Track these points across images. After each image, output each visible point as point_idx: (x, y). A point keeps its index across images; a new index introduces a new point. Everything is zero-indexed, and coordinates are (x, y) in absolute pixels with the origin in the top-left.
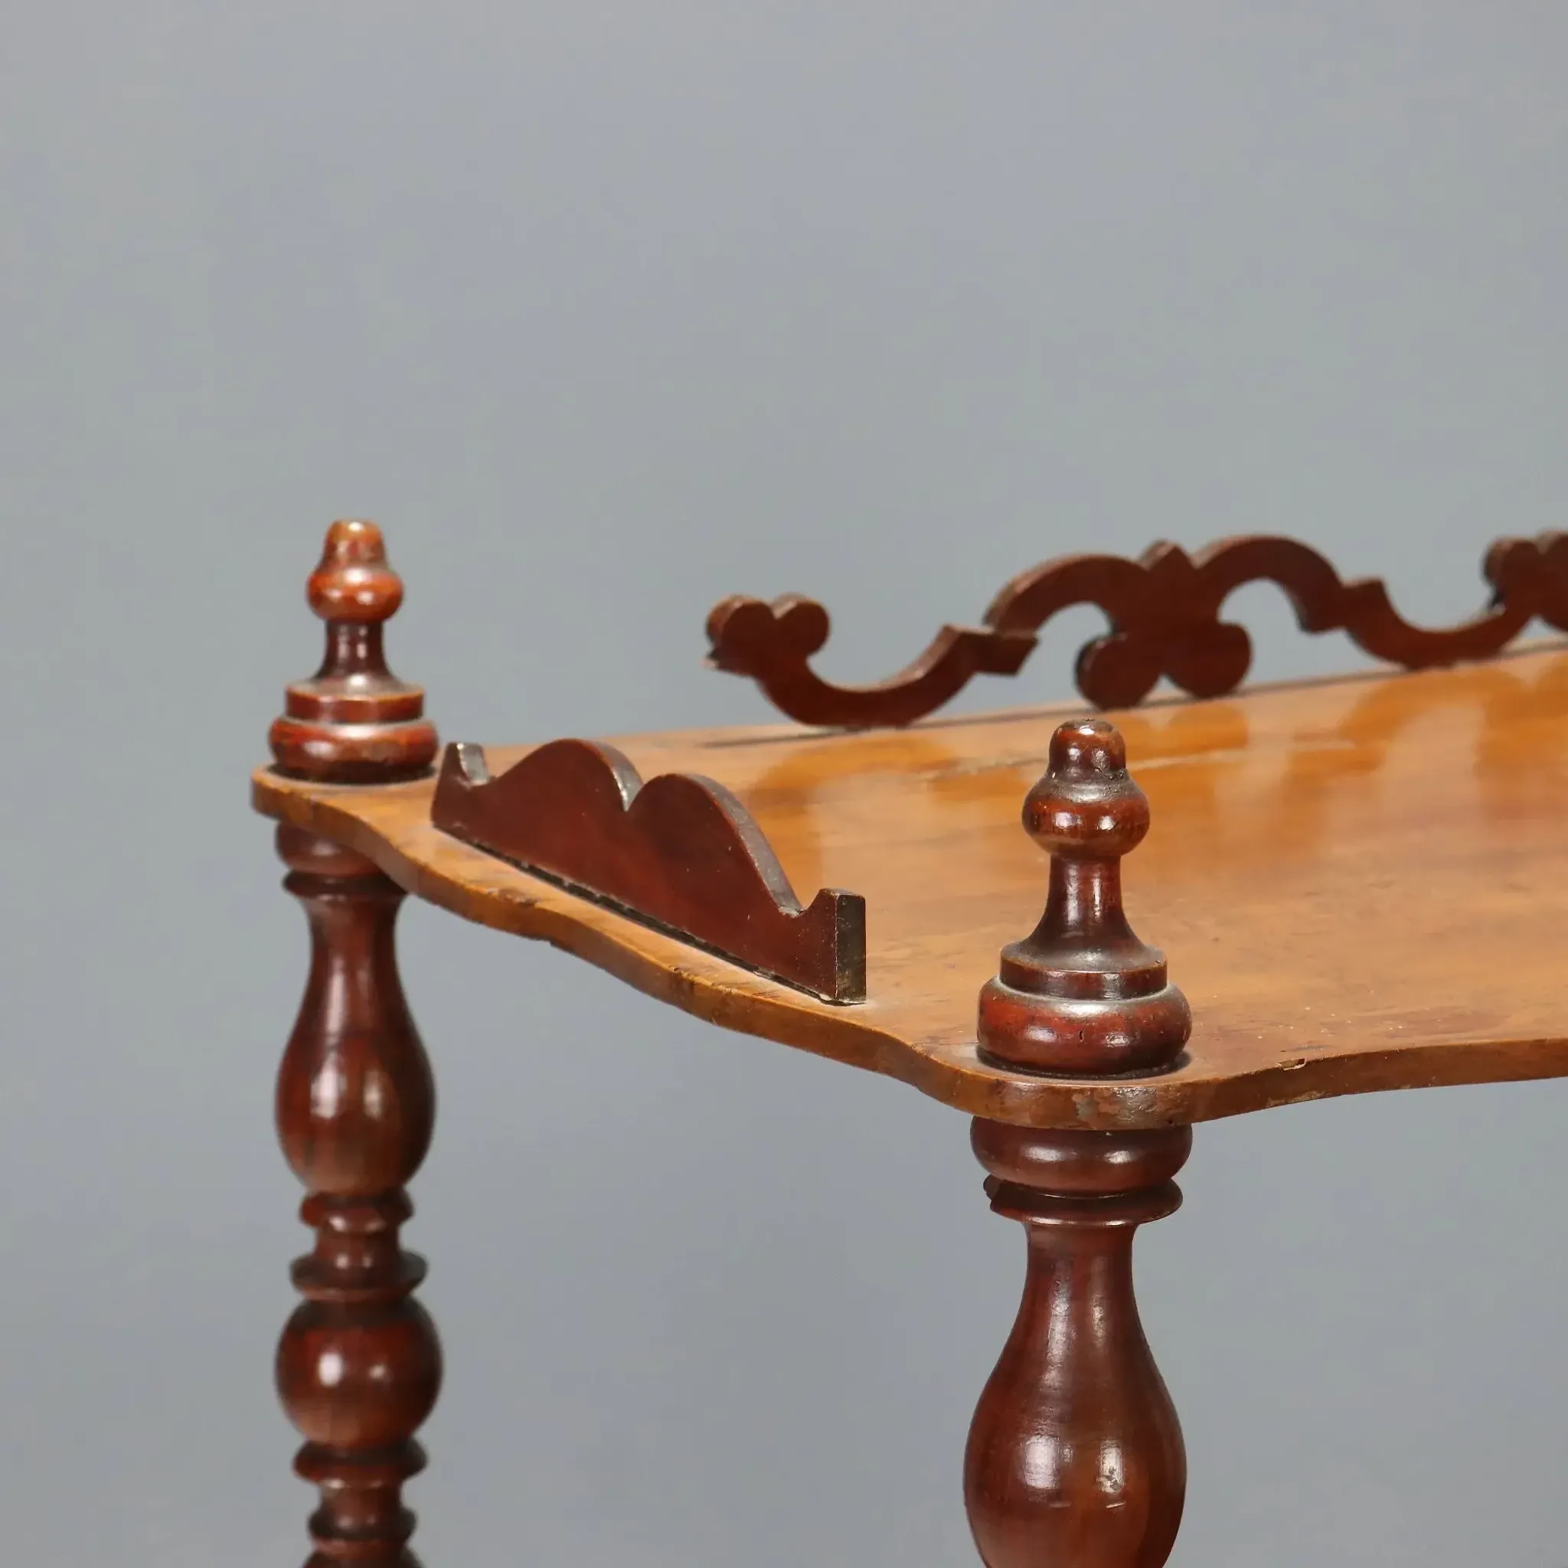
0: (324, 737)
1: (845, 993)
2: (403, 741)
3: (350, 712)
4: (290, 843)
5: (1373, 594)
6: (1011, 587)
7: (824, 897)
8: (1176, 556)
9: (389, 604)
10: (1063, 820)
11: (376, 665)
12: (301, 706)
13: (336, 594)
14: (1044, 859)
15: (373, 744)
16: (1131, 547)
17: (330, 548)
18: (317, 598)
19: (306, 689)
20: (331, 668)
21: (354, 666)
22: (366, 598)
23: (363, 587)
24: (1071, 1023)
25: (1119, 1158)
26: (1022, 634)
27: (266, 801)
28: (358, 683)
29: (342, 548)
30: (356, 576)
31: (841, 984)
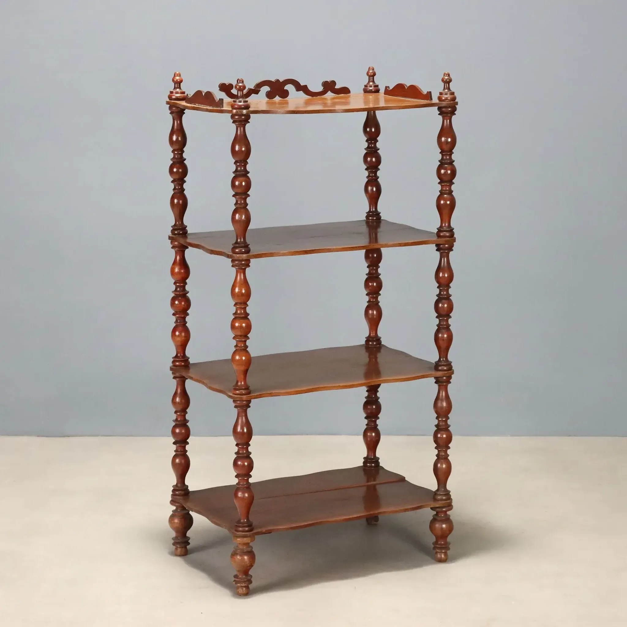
0: (174, 96)
1: (221, 107)
2: (183, 96)
3: (177, 93)
4: (170, 108)
5: (306, 87)
6: (257, 83)
7: (220, 99)
8: (278, 81)
9: (181, 81)
10: (238, 87)
11: (180, 88)
12: (171, 92)
13: (175, 80)
14: (237, 91)
15: (180, 96)
16: (273, 80)
17: (175, 75)
18: (173, 80)
19: (172, 91)
20: (175, 88)
21: (177, 88)
22: (179, 80)
23: (178, 79)
24: (239, 105)
25: (243, 117)
26: (259, 89)
27: (168, 103)
28: (178, 90)
29: (176, 75)
30: (177, 78)
31: (221, 106)
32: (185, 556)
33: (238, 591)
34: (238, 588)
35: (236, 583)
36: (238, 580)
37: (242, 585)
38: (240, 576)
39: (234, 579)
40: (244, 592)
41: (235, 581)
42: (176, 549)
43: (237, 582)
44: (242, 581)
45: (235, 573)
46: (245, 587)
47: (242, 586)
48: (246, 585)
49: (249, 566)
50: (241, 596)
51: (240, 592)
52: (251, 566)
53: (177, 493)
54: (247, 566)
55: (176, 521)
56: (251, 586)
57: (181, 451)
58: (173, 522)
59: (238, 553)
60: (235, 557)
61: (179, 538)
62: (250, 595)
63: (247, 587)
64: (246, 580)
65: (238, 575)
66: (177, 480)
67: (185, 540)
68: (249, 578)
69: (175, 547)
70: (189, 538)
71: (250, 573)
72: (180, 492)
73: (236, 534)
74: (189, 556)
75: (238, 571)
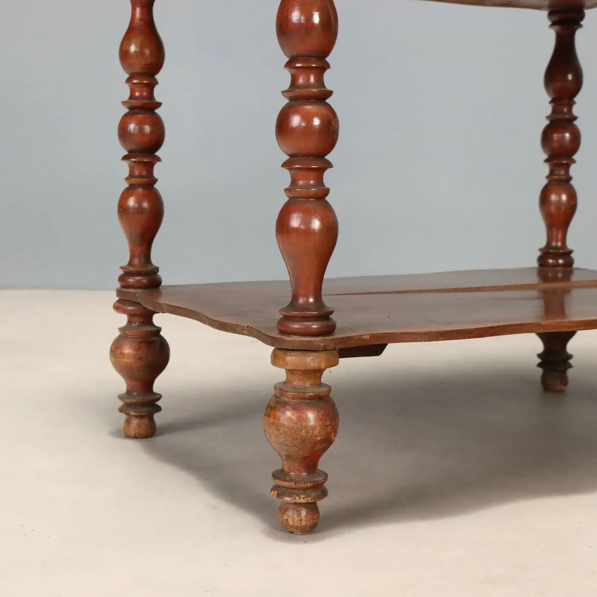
32: (150, 439)
33: (285, 517)
34: (284, 509)
35: (278, 495)
36: (286, 484)
37: (298, 501)
38: (292, 474)
39: (272, 482)
40: (304, 523)
41: (276, 488)
42: (128, 422)
43: (281, 491)
44: (299, 489)
45: (278, 464)
46: (306, 505)
47: (296, 504)
48: (310, 500)
49: (322, 441)
50: (292, 533)
51: (291, 522)
52: (328, 442)
53: (131, 280)
54: (316, 443)
55: (128, 350)
56: (323, 504)
57: (140, 176)
58: (119, 352)
59: (286, 400)
60: (279, 414)
61: (135, 394)
62: (319, 531)
63: (312, 507)
64: (309, 485)
65: (287, 470)
66: (132, 251)
67: (150, 398)
68: (320, 479)
69: (124, 417)
70: (159, 397)
71: (323, 464)
72: (137, 278)
73: (283, 341)
74: (159, 440)
75: (288, 457)
